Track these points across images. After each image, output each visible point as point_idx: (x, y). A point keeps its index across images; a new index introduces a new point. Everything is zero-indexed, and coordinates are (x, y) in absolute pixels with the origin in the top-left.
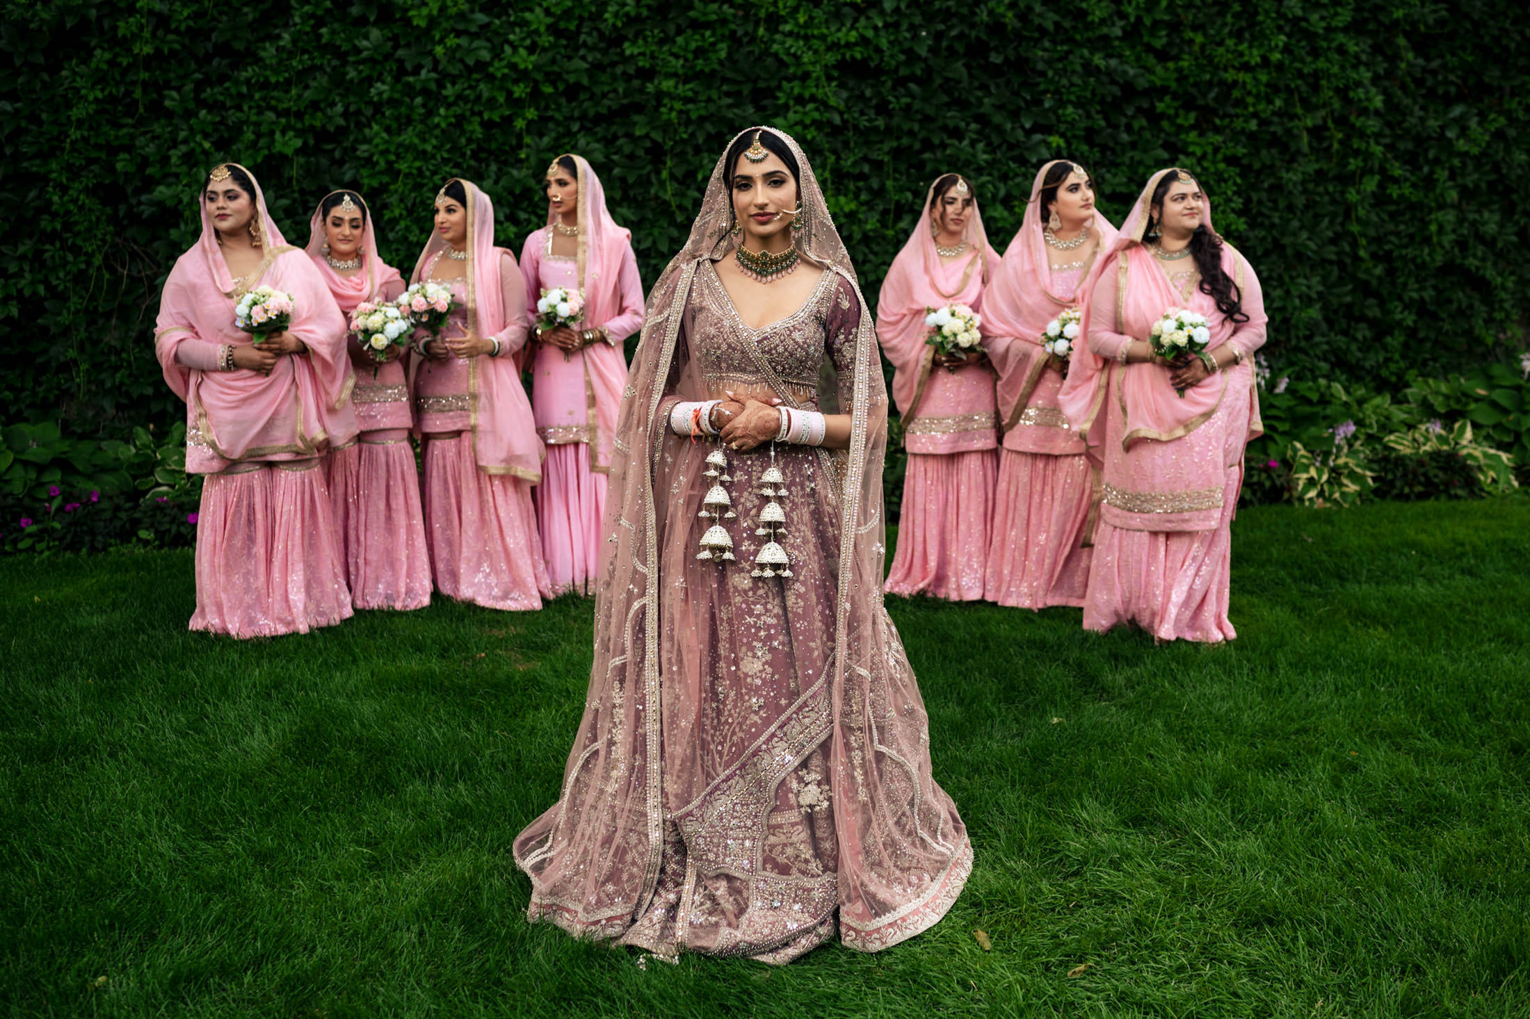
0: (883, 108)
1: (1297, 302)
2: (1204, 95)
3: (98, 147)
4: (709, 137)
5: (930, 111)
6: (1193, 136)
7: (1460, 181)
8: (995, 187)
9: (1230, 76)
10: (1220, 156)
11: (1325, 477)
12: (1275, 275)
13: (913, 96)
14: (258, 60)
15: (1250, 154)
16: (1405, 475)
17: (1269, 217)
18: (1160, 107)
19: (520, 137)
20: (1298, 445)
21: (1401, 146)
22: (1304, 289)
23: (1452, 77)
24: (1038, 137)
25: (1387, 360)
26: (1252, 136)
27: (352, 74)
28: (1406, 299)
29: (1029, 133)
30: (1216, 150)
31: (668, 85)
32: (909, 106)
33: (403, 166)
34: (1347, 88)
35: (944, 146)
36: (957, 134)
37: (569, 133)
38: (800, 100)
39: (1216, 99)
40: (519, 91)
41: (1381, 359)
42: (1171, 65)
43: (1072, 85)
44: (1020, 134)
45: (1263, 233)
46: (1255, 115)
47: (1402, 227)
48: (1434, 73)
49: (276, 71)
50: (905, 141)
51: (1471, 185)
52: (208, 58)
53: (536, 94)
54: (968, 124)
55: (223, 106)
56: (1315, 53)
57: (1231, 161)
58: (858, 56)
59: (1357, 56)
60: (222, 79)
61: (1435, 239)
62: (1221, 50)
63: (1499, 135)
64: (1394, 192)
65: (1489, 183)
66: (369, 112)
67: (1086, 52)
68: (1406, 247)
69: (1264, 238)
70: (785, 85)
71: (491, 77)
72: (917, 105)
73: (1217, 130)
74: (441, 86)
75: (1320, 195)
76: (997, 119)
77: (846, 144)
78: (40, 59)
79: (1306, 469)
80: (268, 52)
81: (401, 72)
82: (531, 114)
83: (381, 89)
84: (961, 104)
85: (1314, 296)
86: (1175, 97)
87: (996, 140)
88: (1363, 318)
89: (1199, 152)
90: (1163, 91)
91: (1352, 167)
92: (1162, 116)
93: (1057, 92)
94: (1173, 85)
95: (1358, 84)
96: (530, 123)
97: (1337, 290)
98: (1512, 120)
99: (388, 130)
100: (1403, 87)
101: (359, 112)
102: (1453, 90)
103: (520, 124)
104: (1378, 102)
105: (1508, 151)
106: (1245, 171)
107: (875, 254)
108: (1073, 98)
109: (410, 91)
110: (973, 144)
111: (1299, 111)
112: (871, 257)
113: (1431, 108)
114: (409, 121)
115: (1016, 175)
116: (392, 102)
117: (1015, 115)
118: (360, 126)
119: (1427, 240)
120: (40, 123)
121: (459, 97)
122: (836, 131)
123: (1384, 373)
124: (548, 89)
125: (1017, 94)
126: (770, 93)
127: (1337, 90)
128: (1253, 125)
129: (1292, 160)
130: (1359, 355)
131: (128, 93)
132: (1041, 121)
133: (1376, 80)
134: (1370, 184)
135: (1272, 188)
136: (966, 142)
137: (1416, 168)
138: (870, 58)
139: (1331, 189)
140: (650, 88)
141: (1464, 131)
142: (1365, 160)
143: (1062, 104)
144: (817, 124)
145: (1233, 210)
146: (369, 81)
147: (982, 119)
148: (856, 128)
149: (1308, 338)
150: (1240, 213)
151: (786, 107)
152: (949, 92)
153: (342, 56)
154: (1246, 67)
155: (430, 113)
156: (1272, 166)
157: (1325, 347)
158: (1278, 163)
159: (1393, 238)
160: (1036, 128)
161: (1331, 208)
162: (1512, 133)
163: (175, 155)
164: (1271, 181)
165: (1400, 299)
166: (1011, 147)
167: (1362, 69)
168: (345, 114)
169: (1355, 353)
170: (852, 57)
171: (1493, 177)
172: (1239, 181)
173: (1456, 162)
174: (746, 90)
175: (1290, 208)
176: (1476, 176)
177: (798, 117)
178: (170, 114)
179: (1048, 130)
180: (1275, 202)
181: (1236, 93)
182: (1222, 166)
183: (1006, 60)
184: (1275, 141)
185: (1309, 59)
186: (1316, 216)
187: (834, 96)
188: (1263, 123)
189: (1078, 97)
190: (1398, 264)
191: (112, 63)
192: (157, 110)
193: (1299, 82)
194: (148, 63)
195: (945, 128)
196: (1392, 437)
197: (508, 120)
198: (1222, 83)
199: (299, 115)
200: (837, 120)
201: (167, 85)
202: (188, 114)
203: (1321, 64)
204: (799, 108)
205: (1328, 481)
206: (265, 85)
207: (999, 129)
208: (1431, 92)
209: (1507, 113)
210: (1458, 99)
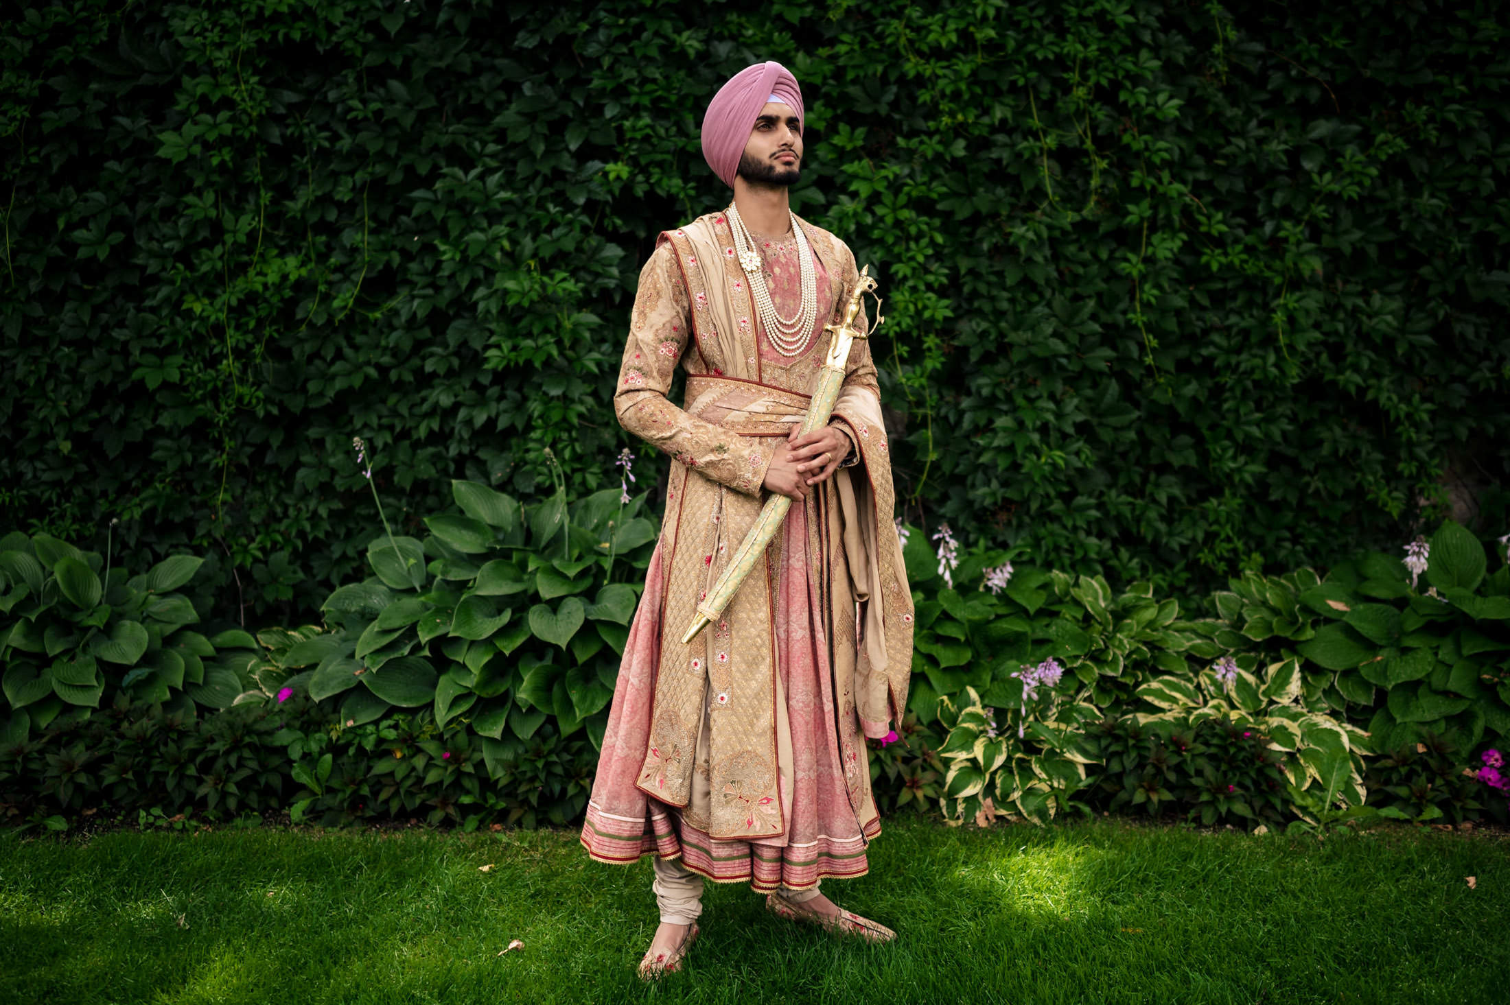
1: (1036, 437)
2: (876, 100)
6: (859, 166)
7: (1326, 241)
8: (514, 242)
9: (911, 66)
10: (902, 199)
11: (1000, 760)
12: (999, 394)
15: (953, 194)
16: (1141, 766)
17: (992, 299)
20: (973, 693)
21: (1222, 185)
22: (1050, 417)
23: (1313, 72)
24: (594, 165)
25: (1210, 537)
26: (957, 165)
28: (1240, 437)
29: (578, 158)
32: (378, 114)
34: (1116, 85)
35: (438, 177)
36: (459, 158)
38: (205, 104)
39: (895, 105)
41: (1200, 536)
42: (823, 52)
43: (645, 81)
44: (565, 161)
45: (984, 325)
47: (1233, 319)
50: (379, 169)
51: (1347, 250)
54: (484, 144)
57: (923, 206)
58: (297, 36)
59: (1131, 31)
61: (1282, 340)
62: (896, 24)
63: (1395, 168)
64: (1214, 260)
65: (1381, 246)
67: (668, 27)
68: (1238, 352)
69: (984, 335)
70: (187, 81)
73: (900, 156)
75: (1084, 265)
79: (969, 739)
85: (1070, 430)
87: (522, 170)
88: (1164, 468)
89: (864, 190)
91: (1132, 219)
94: (825, 83)
95: (1136, 80)
97: (1113, 420)
98: (1419, 146)
100: (1226, 88)
102: (1314, 94)
104: (1171, 107)
106: (948, 223)
107: (356, 348)
108: (646, 101)
111: (1036, 123)
112: (348, 351)
113: (1280, 122)
115: (553, 225)
117: (558, 128)
119: (1269, 340)
123: (1205, 557)
125: (565, 96)
127: (1099, 90)
128: (959, 148)
129: (1029, 205)
130: (1163, 527)
132: (598, 139)
133: (1169, 74)
134: (1166, 247)
135: (996, 250)
136: (474, 173)
137: (1254, 224)
138: (315, 38)
139: (1104, 255)
141: (1332, 163)
142: (1154, 207)
143: (634, 113)
145: (929, 287)
147: (501, 136)
148: (312, 151)
149: (1067, 498)
150: (942, 292)
151: (185, 116)
154: (937, 53)
156: (995, 215)
157: (1094, 513)
158: (1004, 212)
159: (1216, 338)
161: (1102, 286)
162: (1419, 165)
164: (996, 239)
165: (1229, 435)
167: (1144, 54)
169: (1153, 523)
170: (286, 35)
171: (1390, 236)
172: (939, 239)
173: (1320, 211)
175: (1027, 284)
176: (1357, 235)
177: (197, 130)
180: (1000, 274)
181: (924, 97)
182: (905, 214)
183: (543, 43)
184: (998, 175)
185: (1049, 37)
186: (1077, 298)
188: (975, 144)
189: (655, 101)
190: (1228, 379)
193: (1033, 75)
195: (439, 149)
196: (1155, 685)
198: (902, 80)
203: (1069, 45)
204: (206, 118)
205: (1006, 767)
208: (1276, 100)
209: (1408, 131)
210: (1323, 110)
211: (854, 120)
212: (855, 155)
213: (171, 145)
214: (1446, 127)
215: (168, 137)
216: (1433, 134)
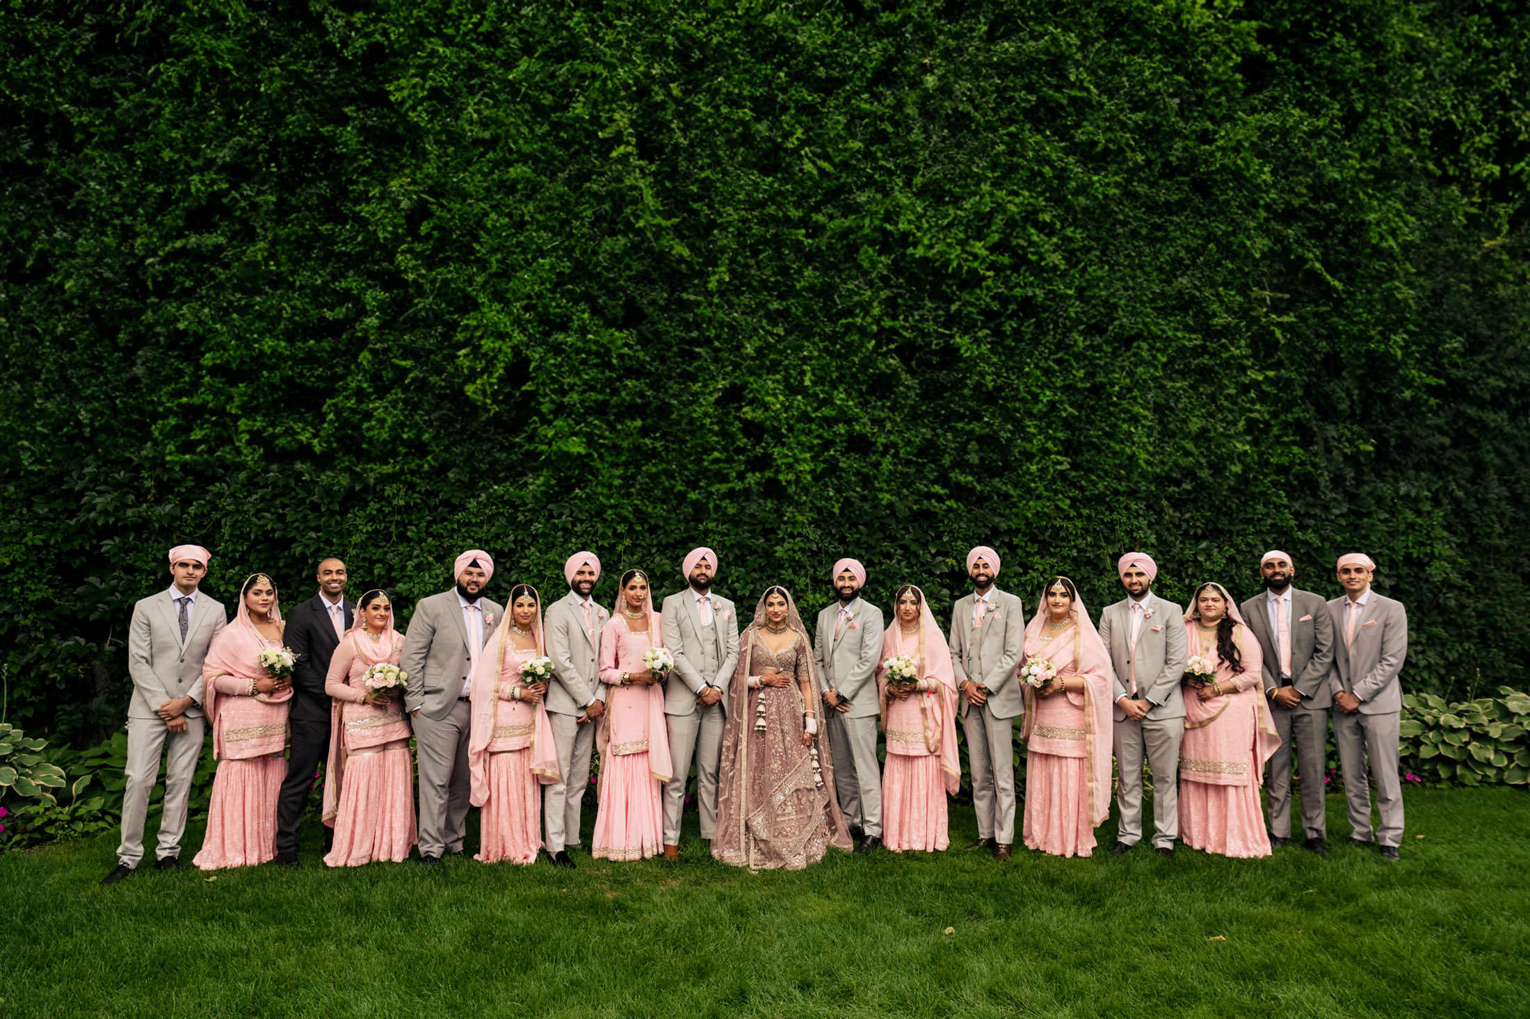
0: (842, 541)
2: (1043, 534)
3: (364, 559)
4: (736, 557)
5: (872, 543)
6: (1037, 558)
9: (1058, 523)
13: (860, 532)
14: (465, 509)
18: (1016, 541)
19: (619, 556)
21: (1170, 566)
23: (1198, 524)
24: (940, 558)
26: (1074, 559)
27: (521, 518)
29: (934, 556)
30: (1052, 567)
31: (711, 525)
33: (548, 573)
35: (881, 564)
36: (889, 556)
37: (650, 554)
38: (792, 536)
39: (1050, 536)
40: (621, 528)
44: (929, 558)
46: (1075, 546)
48: (1187, 521)
49: (476, 516)
52: (436, 507)
53: (631, 530)
55: (441, 536)
56: (1111, 510)
60: (443, 520)
63: (1231, 559)
66: (529, 540)
71: (605, 520)
72: (864, 539)
73: (1052, 555)
74: (574, 525)
76: (914, 548)
77: (820, 562)
78: (337, 508)
80: (472, 504)
81: (551, 516)
82: (628, 542)
83: (538, 527)
84: (893, 539)
86: (1025, 535)
87: (913, 561)
90: (1018, 531)
92: (1017, 546)
93: (951, 532)
94: (1023, 528)
95: (1139, 528)
96: (627, 548)
98: (1239, 551)
99: (540, 551)
100: (1168, 530)
101: (523, 540)
102: (1200, 531)
103: (620, 548)
104: (1153, 539)
105: (1238, 567)
109: (555, 526)
110: (899, 562)
113: (1187, 542)
114: (553, 546)
116: (544, 535)
117: (925, 545)
118: (523, 548)
120: (332, 544)
121: (585, 532)
122: (814, 554)
124: (638, 528)
126: (773, 531)
127: (1127, 532)
128: (1075, 553)
129: (1101, 574)
131: (386, 528)
133: (1150, 525)
137: (1181, 580)
140: (701, 527)
141: (1209, 556)
143: (955, 540)
144: (803, 551)
146: (531, 522)
147: (903, 547)
148: (827, 552)
151: (783, 540)
152: (883, 531)
153: (516, 508)
155: (566, 541)
160: (938, 553)
162: (1239, 558)
163: (410, 564)
166: (923, 565)
168: (515, 542)
174: (759, 528)
178: (409, 540)
179: (946, 555)
181: (1062, 534)
184: (1089, 562)
187: (813, 533)
188: (1080, 551)
191: (379, 510)
192: (403, 537)
194: (399, 510)
195: (881, 553)
197: (613, 546)
198: (1053, 527)
199: (487, 542)
200: (815, 548)
201: (410, 523)
202: (421, 541)
203: (1115, 516)
206: (469, 524)
207: (916, 556)
208: (1186, 533)
209: (1236, 547)
210: (1204, 537)
211: (1034, 540)
212: (1034, 555)
213: (780, 551)
214: (1248, 544)
215: (778, 548)
216: (1243, 547)
